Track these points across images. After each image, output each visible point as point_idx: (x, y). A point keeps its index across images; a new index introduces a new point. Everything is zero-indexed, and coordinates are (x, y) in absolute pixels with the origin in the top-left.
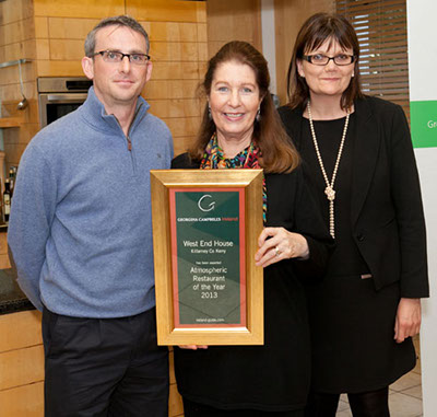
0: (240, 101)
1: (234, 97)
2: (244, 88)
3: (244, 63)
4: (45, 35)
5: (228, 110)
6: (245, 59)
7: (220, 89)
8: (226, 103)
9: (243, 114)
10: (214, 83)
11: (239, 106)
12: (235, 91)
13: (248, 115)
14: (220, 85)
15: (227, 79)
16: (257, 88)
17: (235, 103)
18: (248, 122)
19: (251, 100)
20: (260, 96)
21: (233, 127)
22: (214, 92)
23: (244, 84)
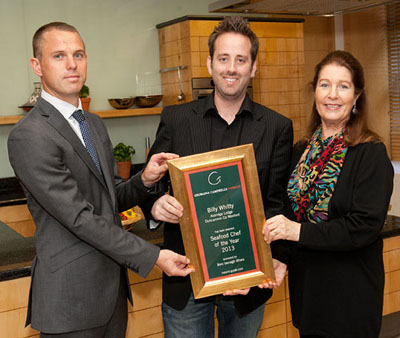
0: (337, 94)
1: (333, 91)
2: (340, 85)
3: (343, 65)
4: (197, 49)
5: (328, 102)
6: (343, 61)
7: (323, 85)
8: (327, 96)
9: (340, 106)
10: (319, 80)
11: (336, 99)
12: (334, 86)
13: (344, 107)
14: (323, 82)
15: (328, 77)
16: (353, 87)
17: (333, 95)
18: (343, 112)
19: (347, 94)
20: (356, 93)
22: (319, 88)
23: (342, 81)
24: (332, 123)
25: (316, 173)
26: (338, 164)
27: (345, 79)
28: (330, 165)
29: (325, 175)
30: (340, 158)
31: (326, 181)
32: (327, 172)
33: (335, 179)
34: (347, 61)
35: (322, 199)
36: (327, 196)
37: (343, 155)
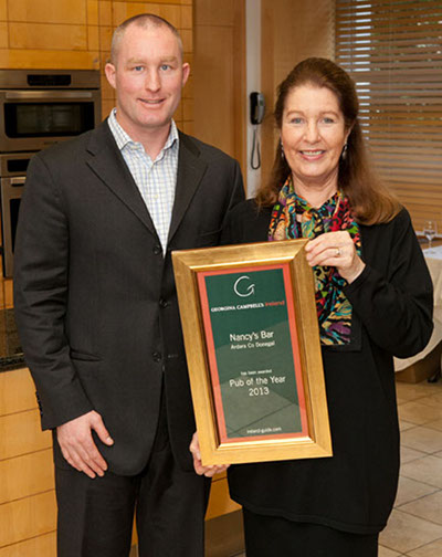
0: (318, 134)
1: (309, 131)
2: (324, 118)
3: (323, 85)
5: (304, 147)
6: (324, 79)
7: (294, 121)
8: (302, 138)
9: (323, 152)
10: (285, 113)
11: (317, 142)
12: (312, 122)
13: (331, 153)
14: (294, 116)
15: (302, 108)
16: (342, 119)
17: (312, 137)
18: (330, 161)
19: (334, 133)
20: (346, 127)
21: (312, 169)
22: (287, 124)
23: (324, 113)
24: (311, 181)
27: (328, 108)
34: (330, 79)
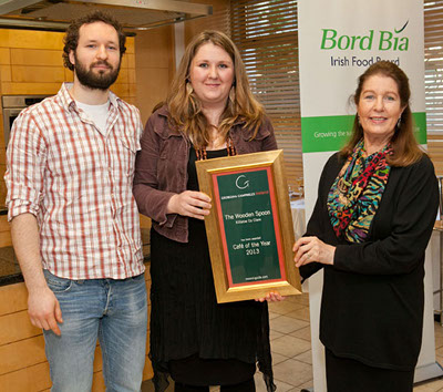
0: (383, 106)
1: (378, 103)
2: (387, 96)
3: (389, 76)
5: (374, 114)
8: (372, 108)
9: (385, 119)
10: (362, 92)
11: (382, 111)
12: (380, 98)
13: (390, 120)
14: (368, 94)
15: (373, 88)
16: (399, 99)
17: (379, 107)
18: (389, 126)
19: (393, 107)
20: (402, 106)
21: (376, 128)
22: (363, 100)
23: (388, 92)
24: (376, 138)
25: (360, 189)
26: (382, 181)
27: (391, 90)
28: (373, 182)
29: (368, 191)
30: (384, 174)
31: (370, 197)
32: (371, 189)
33: (379, 196)
35: (364, 216)
36: (370, 213)
37: (386, 171)
